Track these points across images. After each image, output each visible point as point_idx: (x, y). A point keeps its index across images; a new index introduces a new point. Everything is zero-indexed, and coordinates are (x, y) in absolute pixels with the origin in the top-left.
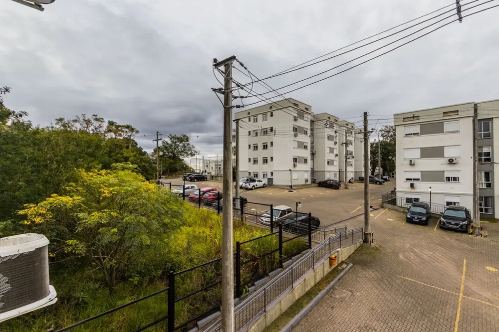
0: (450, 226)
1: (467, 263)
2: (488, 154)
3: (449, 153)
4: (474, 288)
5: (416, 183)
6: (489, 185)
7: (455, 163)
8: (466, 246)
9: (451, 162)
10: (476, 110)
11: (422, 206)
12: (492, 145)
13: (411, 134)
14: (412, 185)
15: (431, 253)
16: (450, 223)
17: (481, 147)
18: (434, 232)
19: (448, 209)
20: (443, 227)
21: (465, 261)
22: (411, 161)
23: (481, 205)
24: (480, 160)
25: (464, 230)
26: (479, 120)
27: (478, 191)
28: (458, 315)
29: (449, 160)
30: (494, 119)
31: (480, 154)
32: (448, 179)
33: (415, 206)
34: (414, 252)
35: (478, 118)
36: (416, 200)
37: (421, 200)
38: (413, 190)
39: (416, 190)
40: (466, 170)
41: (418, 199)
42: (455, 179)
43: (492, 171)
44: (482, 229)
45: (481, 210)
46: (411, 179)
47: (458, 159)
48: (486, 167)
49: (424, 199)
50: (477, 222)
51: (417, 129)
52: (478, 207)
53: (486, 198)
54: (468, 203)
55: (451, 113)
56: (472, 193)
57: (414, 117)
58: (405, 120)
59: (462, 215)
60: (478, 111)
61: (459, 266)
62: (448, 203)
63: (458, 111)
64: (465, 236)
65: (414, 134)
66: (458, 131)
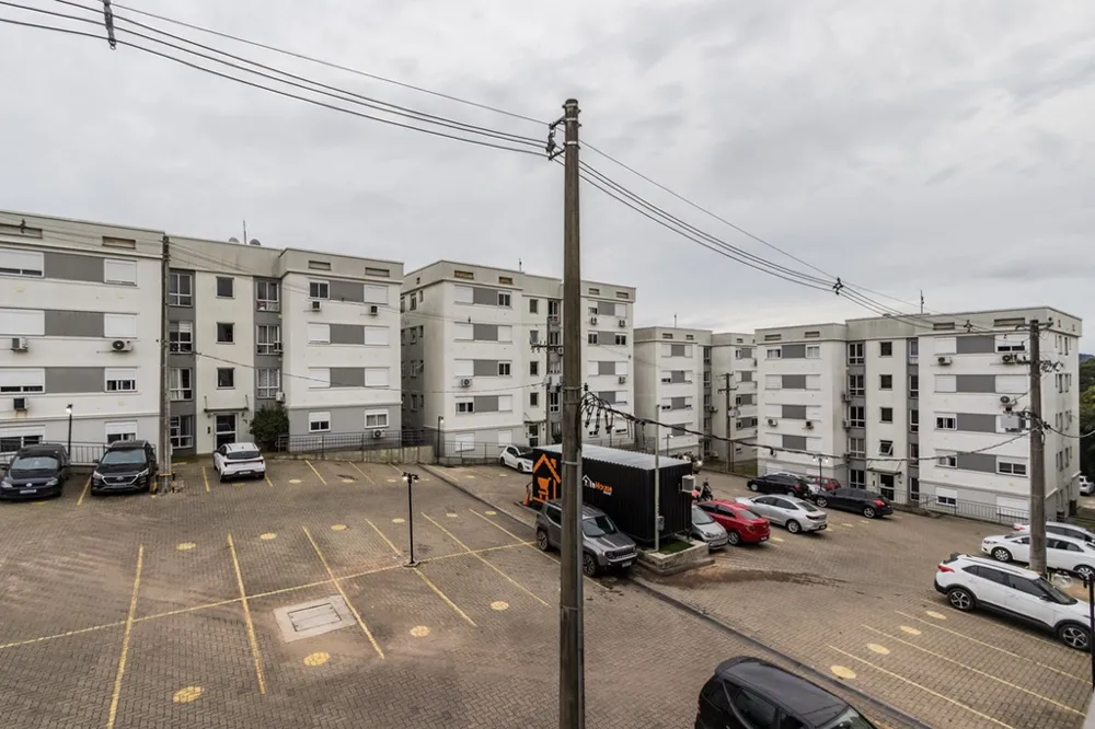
0: (115, 485)
1: (145, 553)
2: (186, 336)
3: (114, 328)
4: (152, 593)
5: (31, 399)
6: (188, 394)
7: (126, 351)
8: (144, 517)
9: (119, 347)
10: (166, 248)
11: (51, 452)
12: (192, 321)
13: (17, 271)
14: (19, 405)
15: (67, 559)
16: (113, 480)
17: (176, 323)
18: (80, 508)
19: (110, 450)
20: (100, 493)
21: (141, 550)
22: (16, 341)
23: (174, 432)
24: (173, 347)
25: (142, 488)
26: (172, 269)
27: (168, 406)
28: (122, 664)
29: (115, 344)
30: (197, 274)
31: (174, 336)
32: (113, 385)
33: (25, 455)
34: (22, 573)
35: (171, 266)
36: (34, 439)
37: (44, 440)
38: (21, 416)
39: (29, 417)
40: (146, 366)
41: (37, 437)
42: (127, 385)
43: (193, 368)
44: (174, 477)
45: (175, 442)
46: (18, 389)
47: (135, 344)
48: (184, 361)
49: (52, 435)
50: (166, 467)
51: (36, 261)
52: (168, 437)
53: (184, 418)
54: (150, 433)
55: (121, 242)
56: (157, 410)
57: (23, 227)
59: (138, 457)
60: (170, 251)
61: (128, 564)
62: (112, 438)
63: (133, 242)
64: (144, 499)
65: (25, 272)
66: (132, 284)
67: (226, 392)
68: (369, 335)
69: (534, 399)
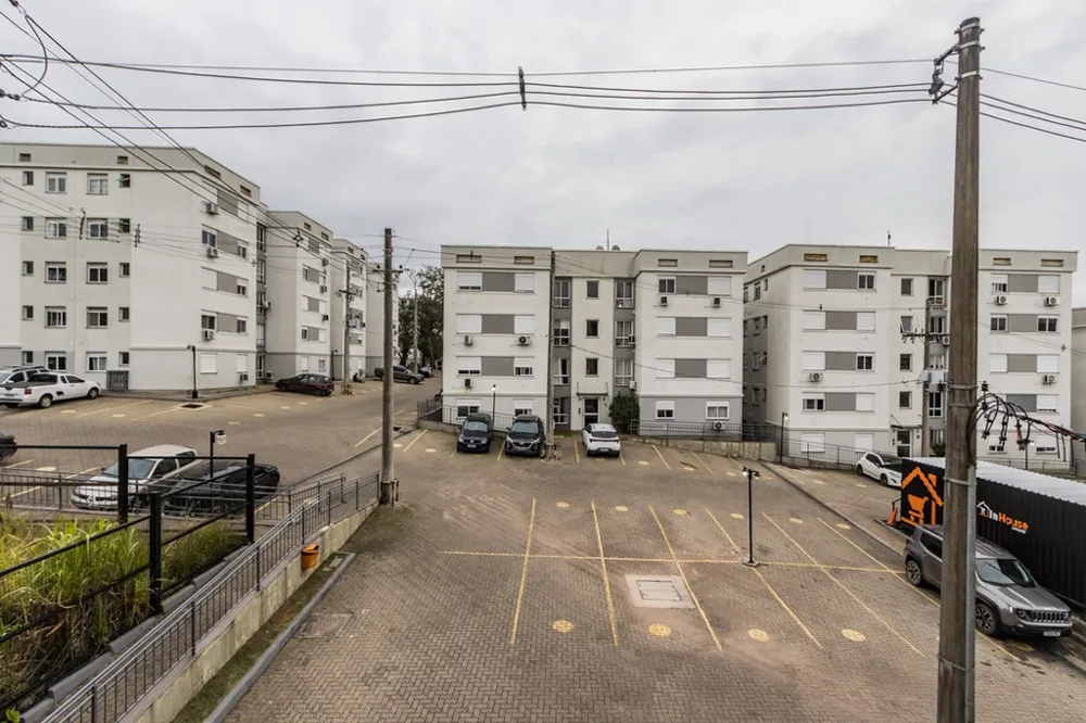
0: (519, 448)
1: (537, 503)
2: (565, 332)
3: (521, 327)
4: (542, 538)
5: (474, 379)
6: (566, 380)
7: (527, 345)
8: (536, 476)
9: (523, 342)
10: (553, 260)
11: (482, 419)
12: (569, 319)
13: (467, 288)
14: (468, 383)
15: (491, 499)
16: (517, 444)
17: (558, 321)
18: (498, 461)
19: (517, 421)
20: (511, 453)
21: (534, 501)
22: (467, 337)
23: (556, 412)
24: (557, 341)
25: (535, 453)
26: (557, 278)
27: (552, 388)
28: (522, 587)
29: (520, 340)
30: (574, 280)
31: (557, 332)
32: (519, 371)
33: (471, 420)
34: (466, 503)
35: (557, 275)
36: (474, 409)
37: (481, 410)
38: (469, 392)
39: (474, 392)
40: (538, 357)
41: (476, 408)
42: (528, 371)
43: (570, 358)
44: (555, 447)
45: (556, 419)
46: (466, 372)
47: (532, 338)
48: (563, 352)
49: (485, 407)
50: (551, 438)
51: (476, 279)
52: (552, 414)
53: (563, 399)
54: (540, 410)
55: (524, 258)
56: (546, 392)
57: (471, 256)
58: (461, 259)
59: (532, 428)
60: (557, 263)
61: (526, 511)
62: (518, 412)
63: (533, 258)
64: (536, 462)
65: (473, 288)
66: (532, 292)
67: (592, 379)
68: (712, 328)
69: (905, 399)
